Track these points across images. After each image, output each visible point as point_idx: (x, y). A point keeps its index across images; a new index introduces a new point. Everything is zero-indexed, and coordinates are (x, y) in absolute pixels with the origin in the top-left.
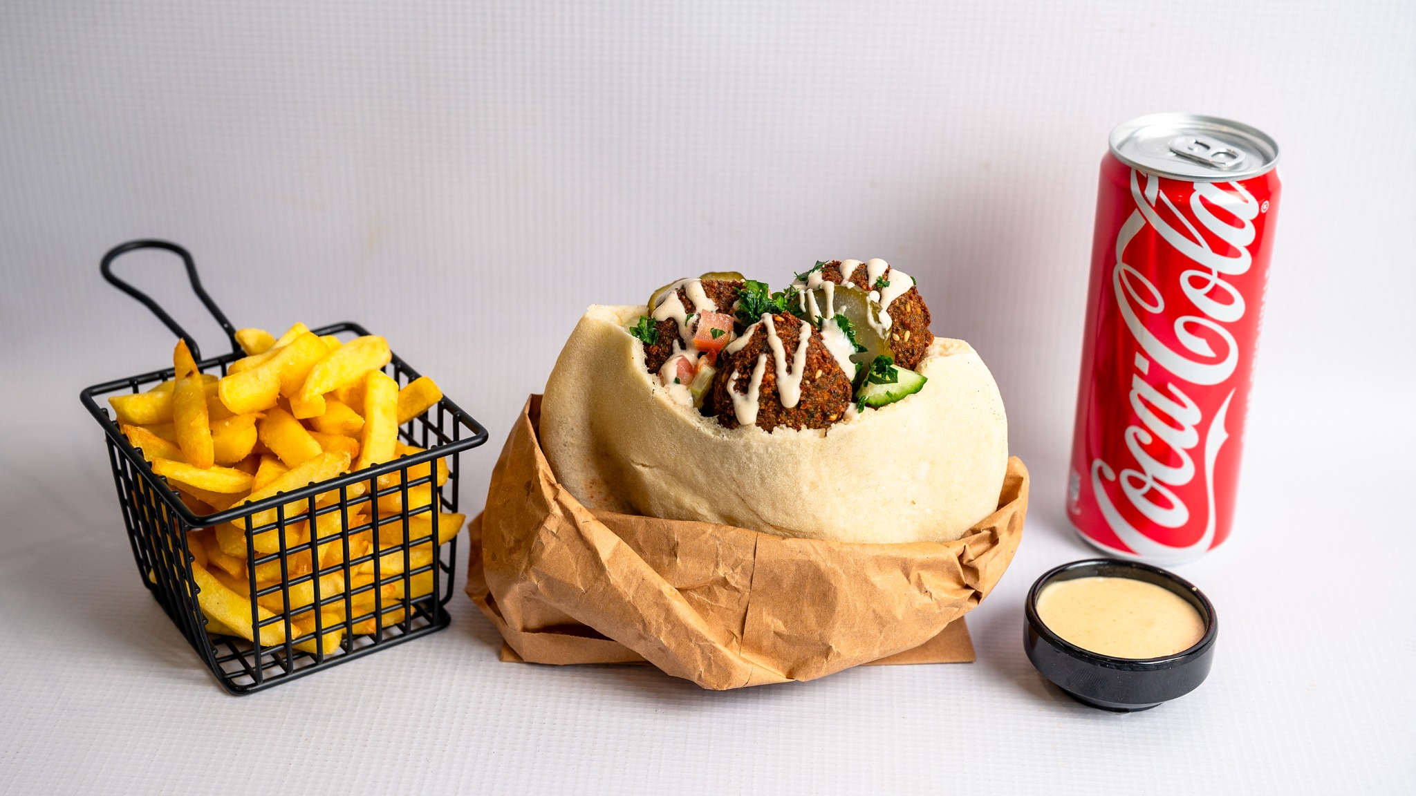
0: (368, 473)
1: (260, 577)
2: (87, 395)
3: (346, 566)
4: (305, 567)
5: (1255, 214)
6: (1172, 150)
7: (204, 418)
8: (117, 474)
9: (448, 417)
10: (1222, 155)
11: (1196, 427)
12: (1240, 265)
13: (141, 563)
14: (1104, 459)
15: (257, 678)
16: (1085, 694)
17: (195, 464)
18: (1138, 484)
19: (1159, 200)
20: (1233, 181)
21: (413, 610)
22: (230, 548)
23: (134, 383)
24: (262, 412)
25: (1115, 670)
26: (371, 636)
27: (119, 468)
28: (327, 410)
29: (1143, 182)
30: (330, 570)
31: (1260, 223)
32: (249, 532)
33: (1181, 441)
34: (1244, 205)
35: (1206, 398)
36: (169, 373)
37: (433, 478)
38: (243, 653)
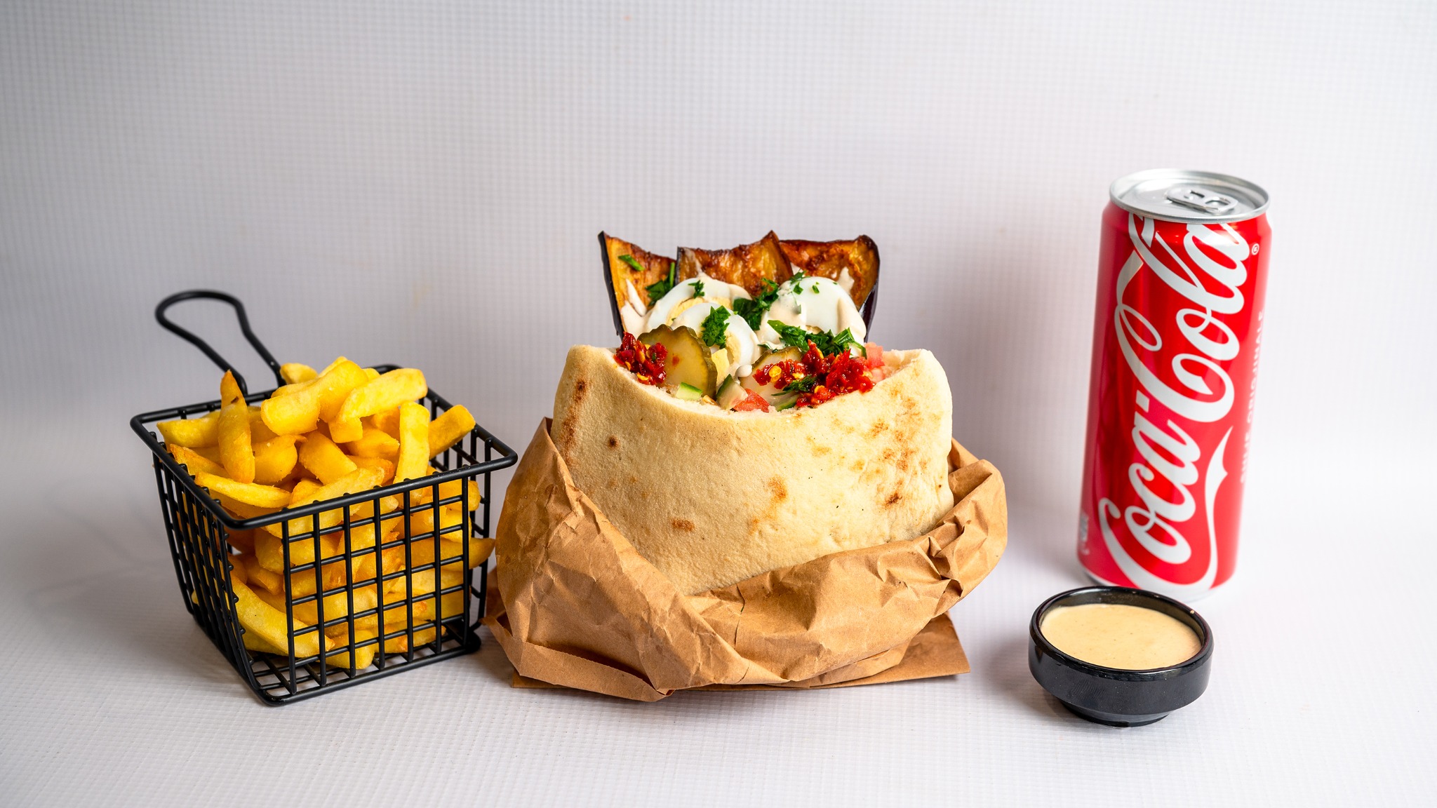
0: (401, 487)
1: (296, 591)
2: (137, 421)
3: (379, 580)
4: (339, 578)
5: (1246, 256)
6: (1168, 199)
7: (246, 437)
8: (163, 497)
9: (480, 444)
10: (1215, 204)
11: (1195, 463)
12: (1234, 305)
13: (185, 588)
14: (1111, 498)
15: (292, 690)
16: (1085, 706)
17: (236, 479)
18: (1141, 520)
19: (1155, 241)
20: (1224, 223)
21: (443, 630)
22: (268, 563)
23: (182, 413)
24: (303, 435)
25: (1113, 680)
26: (402, 654)
27: (166, 492)
28: (364, 436)
29: (1140, 225)
30: (364, 583)
31: (1253, 264)
32: (286, 540)
33: (1182, 477)
34: (1235, 246)
35: (1204, 434)
36: (216, 405)
37: (464, 498)
38: (279, 668)
